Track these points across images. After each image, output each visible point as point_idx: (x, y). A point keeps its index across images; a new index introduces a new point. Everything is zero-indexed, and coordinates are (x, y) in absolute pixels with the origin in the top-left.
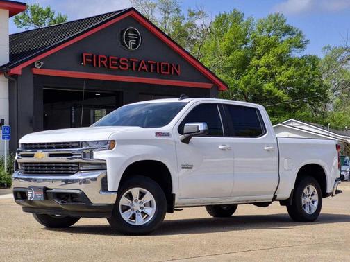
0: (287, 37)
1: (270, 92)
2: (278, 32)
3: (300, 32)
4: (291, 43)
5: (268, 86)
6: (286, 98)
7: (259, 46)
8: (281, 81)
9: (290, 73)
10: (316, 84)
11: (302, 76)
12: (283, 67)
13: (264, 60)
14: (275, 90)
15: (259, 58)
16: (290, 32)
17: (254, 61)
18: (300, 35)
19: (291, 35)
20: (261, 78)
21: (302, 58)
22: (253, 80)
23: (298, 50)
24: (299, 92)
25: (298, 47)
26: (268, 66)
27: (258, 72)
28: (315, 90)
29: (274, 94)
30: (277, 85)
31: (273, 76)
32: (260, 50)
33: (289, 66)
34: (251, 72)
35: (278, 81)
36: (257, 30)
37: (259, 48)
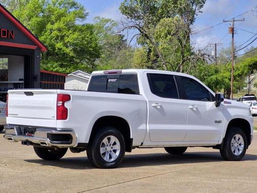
0: (73, 10)
1: (60, 49)
2: (67, 5)
3: (83, 7)
4: (76, 14)
5: (59, 45)
6: (72, 54)
7: (53, 15)
8: (68, 42)
9: (75, 36)
10: (93, 45)
11: (83, 39)
12: (70, 32)
13: (56, 26)
14: (64, 48)
15: (53, 23)
16: (76, 6)
17: (49, 26)
18: (82, 9)
19: (76, 8)
20: (54, 39)
21: (83, 25)
22: (48, 40)
23: (81, 19)
24: (81, 51)
25: (81, 18)
26: (59, 30)
27: (52, 35)
28: (92, 49)
29: (63, 51)
30: (66, 45)
31: (62, 38)
32: (53, 18)
33: (75, 31)
34: (46, 34)
35: (66, 41)
36: (52, 3)
37: (53, 16)
